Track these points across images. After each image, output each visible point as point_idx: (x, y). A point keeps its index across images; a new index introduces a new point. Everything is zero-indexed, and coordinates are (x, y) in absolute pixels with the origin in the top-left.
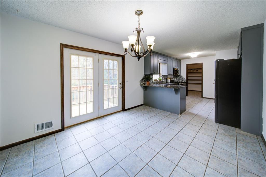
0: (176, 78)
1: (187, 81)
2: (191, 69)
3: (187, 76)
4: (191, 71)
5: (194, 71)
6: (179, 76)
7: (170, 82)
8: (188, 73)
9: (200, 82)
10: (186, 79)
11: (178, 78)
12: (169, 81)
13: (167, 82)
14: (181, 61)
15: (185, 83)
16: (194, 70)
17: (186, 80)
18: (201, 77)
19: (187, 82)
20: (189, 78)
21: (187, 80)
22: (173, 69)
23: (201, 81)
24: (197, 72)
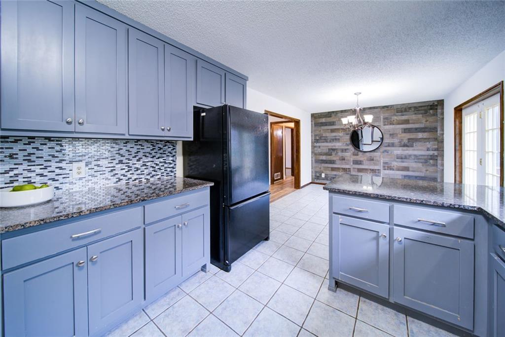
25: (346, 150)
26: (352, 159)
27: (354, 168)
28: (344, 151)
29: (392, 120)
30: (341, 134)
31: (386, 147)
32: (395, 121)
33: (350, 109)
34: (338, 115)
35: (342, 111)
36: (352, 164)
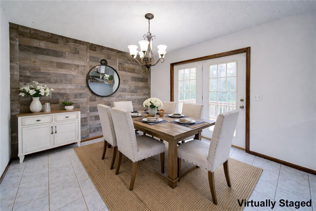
25: (80, 94)
26: (89, 106)
27: (91, 117)
28: (78, 96)
29: (125, 67)
30: (74, 73)
31: (121, 92)
32: (127, 68)
33: (86, 41)
34: (69, 44)
35: (76, 40)
36: (88, 112)
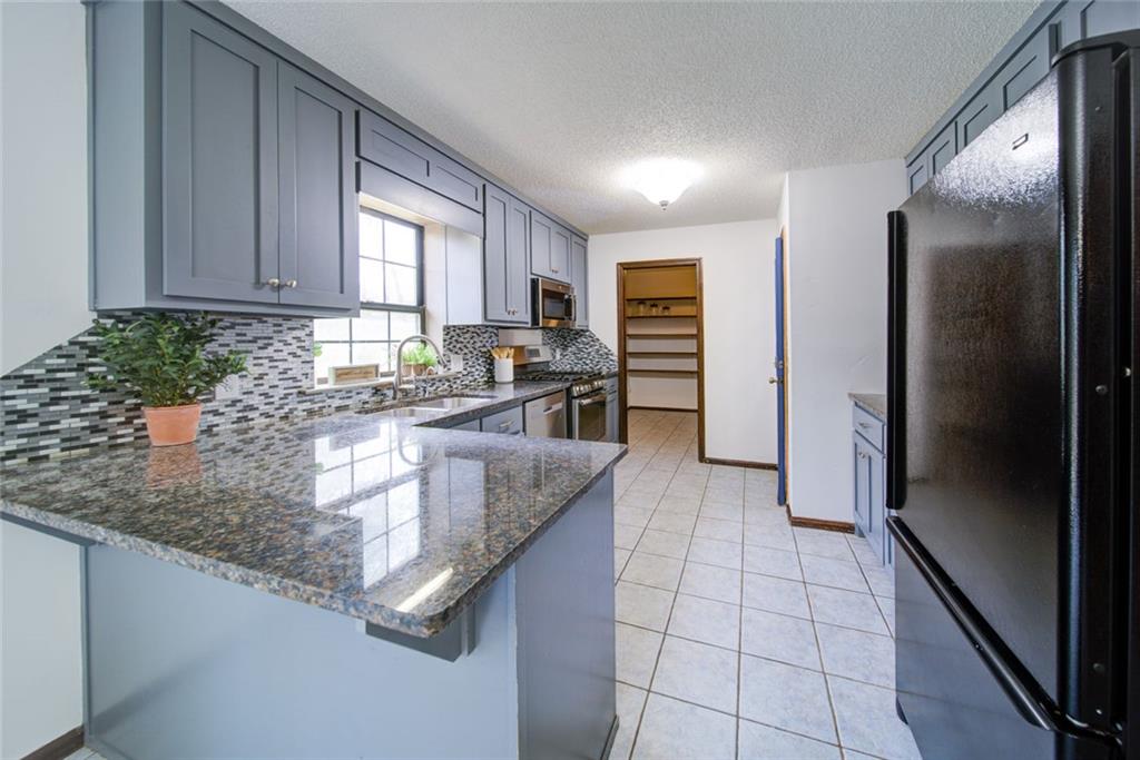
0: (565, 348)
1: (625, 361)
2: (642, 301)
3: (623, 337)
4: (642, 311)
5: (654, 312)
6: (581, 333)
7: (510, 377)
8: (629, 318)
9: (691, 365)
10: (616, 353)
11: (573, 349)
12: (506, 367)
13: (491, 382)
14: (589, 243)
15: (610, 376)
16: (653, 306)
17: (615, 358)
18: (695, 341)
19: (625, 367)
20: (632, 346)
21: (624, 355)
22: (534, 283)
23: (695, 360)
24: (666, 314)
